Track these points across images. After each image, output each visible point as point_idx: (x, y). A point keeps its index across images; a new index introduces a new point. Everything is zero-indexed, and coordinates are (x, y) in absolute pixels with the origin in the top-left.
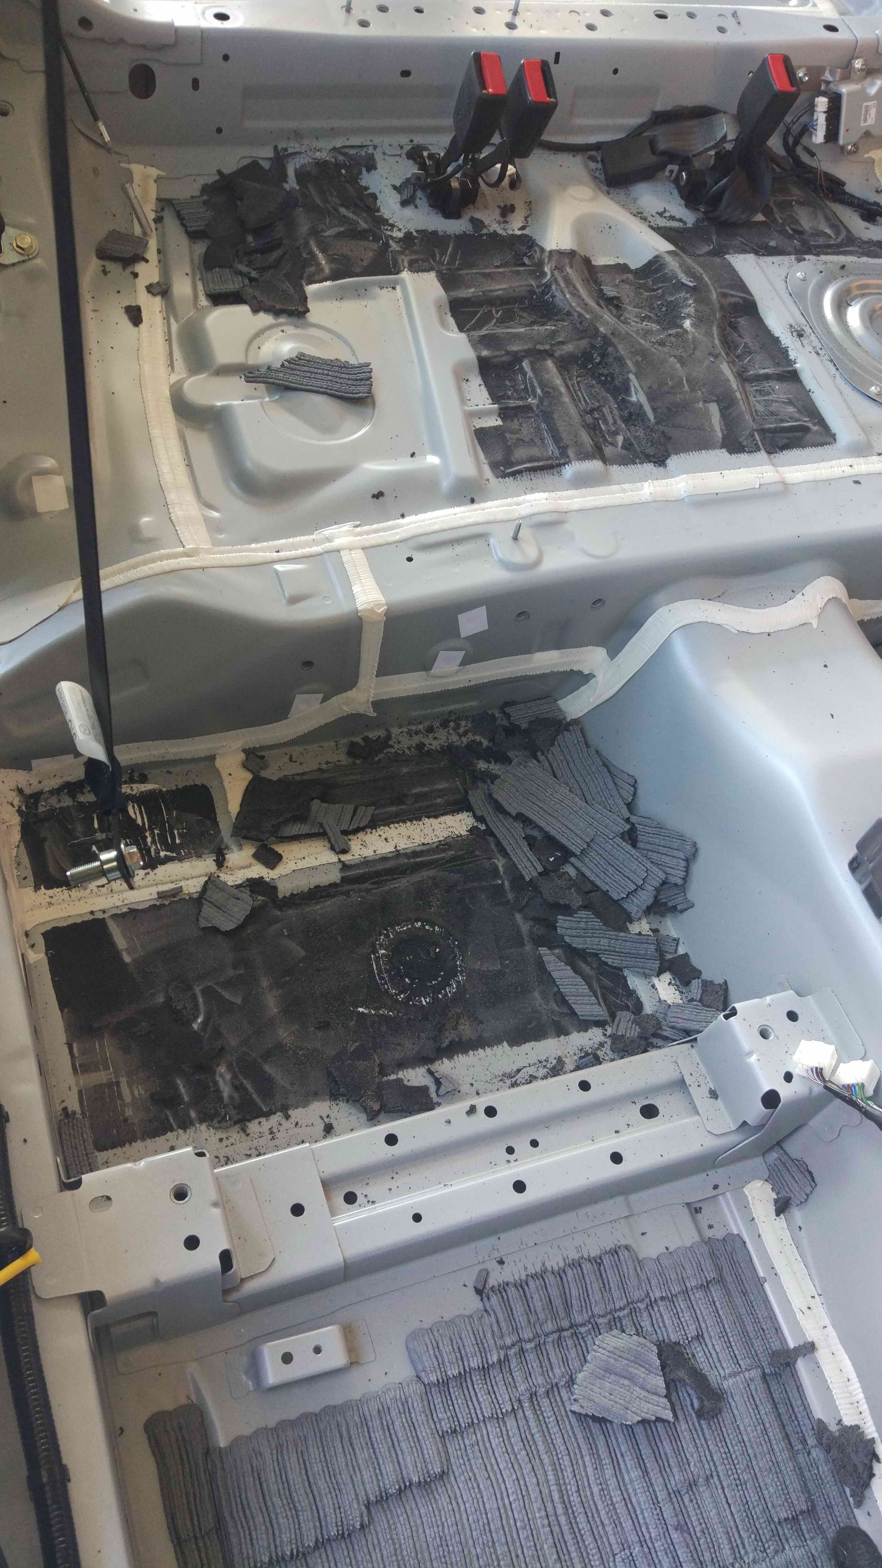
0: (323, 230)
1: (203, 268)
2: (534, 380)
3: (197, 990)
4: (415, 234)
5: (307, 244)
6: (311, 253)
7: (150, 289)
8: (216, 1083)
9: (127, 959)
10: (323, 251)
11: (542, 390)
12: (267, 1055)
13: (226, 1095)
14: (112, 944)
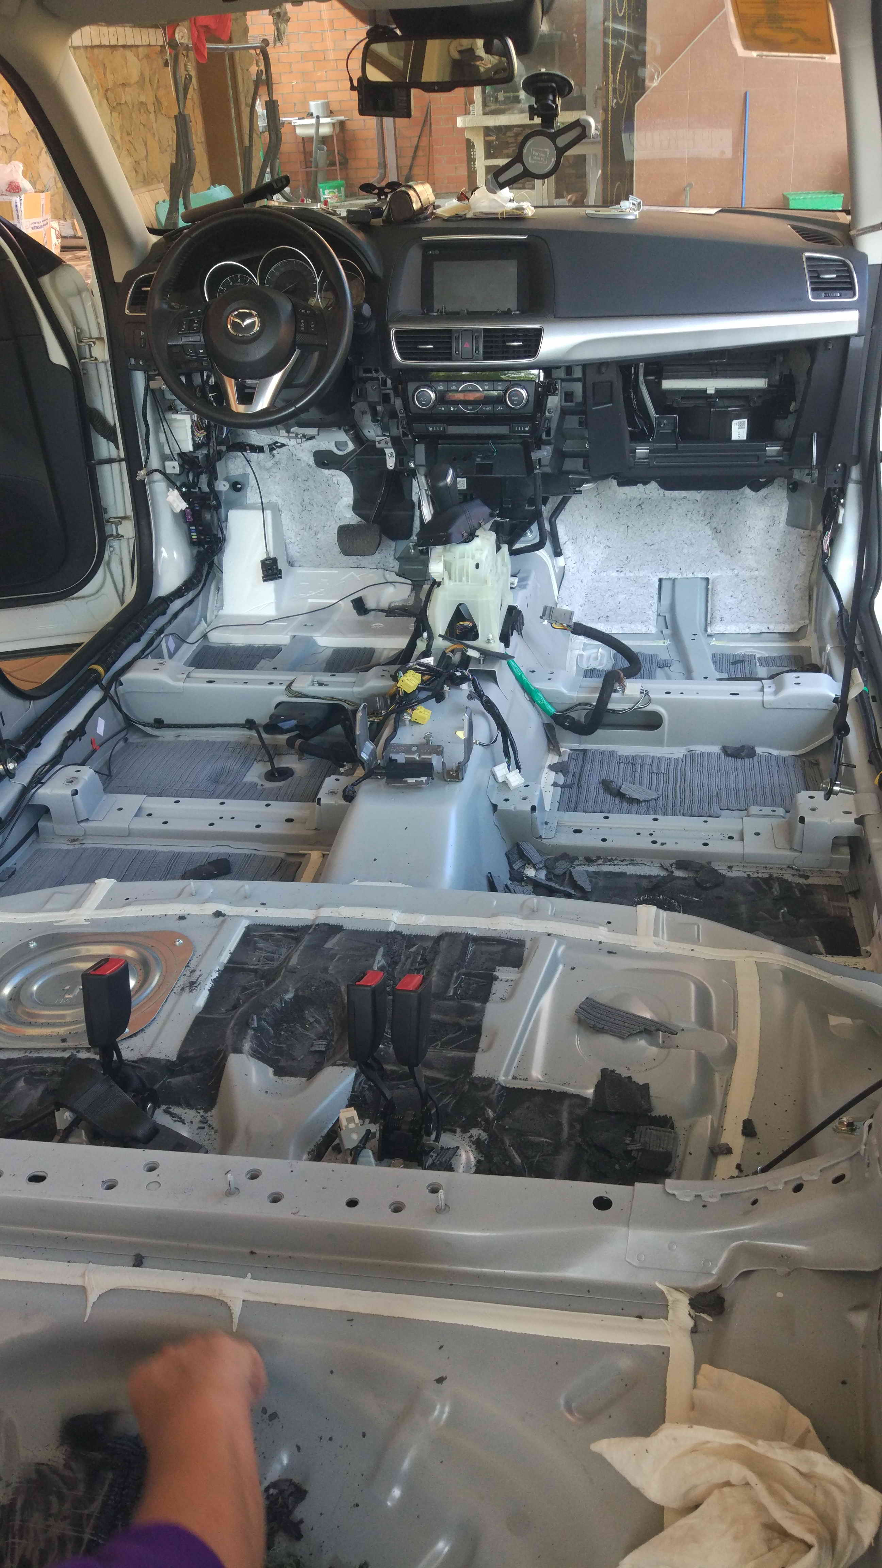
0: (549, 1144)
1: (674, 1156)
2: (453, 981)
3: (781, 920)
4: (458, 1130)
5: (571, 1137)
6: (571, 1126)
7: (728, 1151)
8: (780, 889)
9: (817, 937)
10: (559, 1124)
11: (452, 974)
12: (752, 893)
13: (777, 884)
14: (823, 942)
